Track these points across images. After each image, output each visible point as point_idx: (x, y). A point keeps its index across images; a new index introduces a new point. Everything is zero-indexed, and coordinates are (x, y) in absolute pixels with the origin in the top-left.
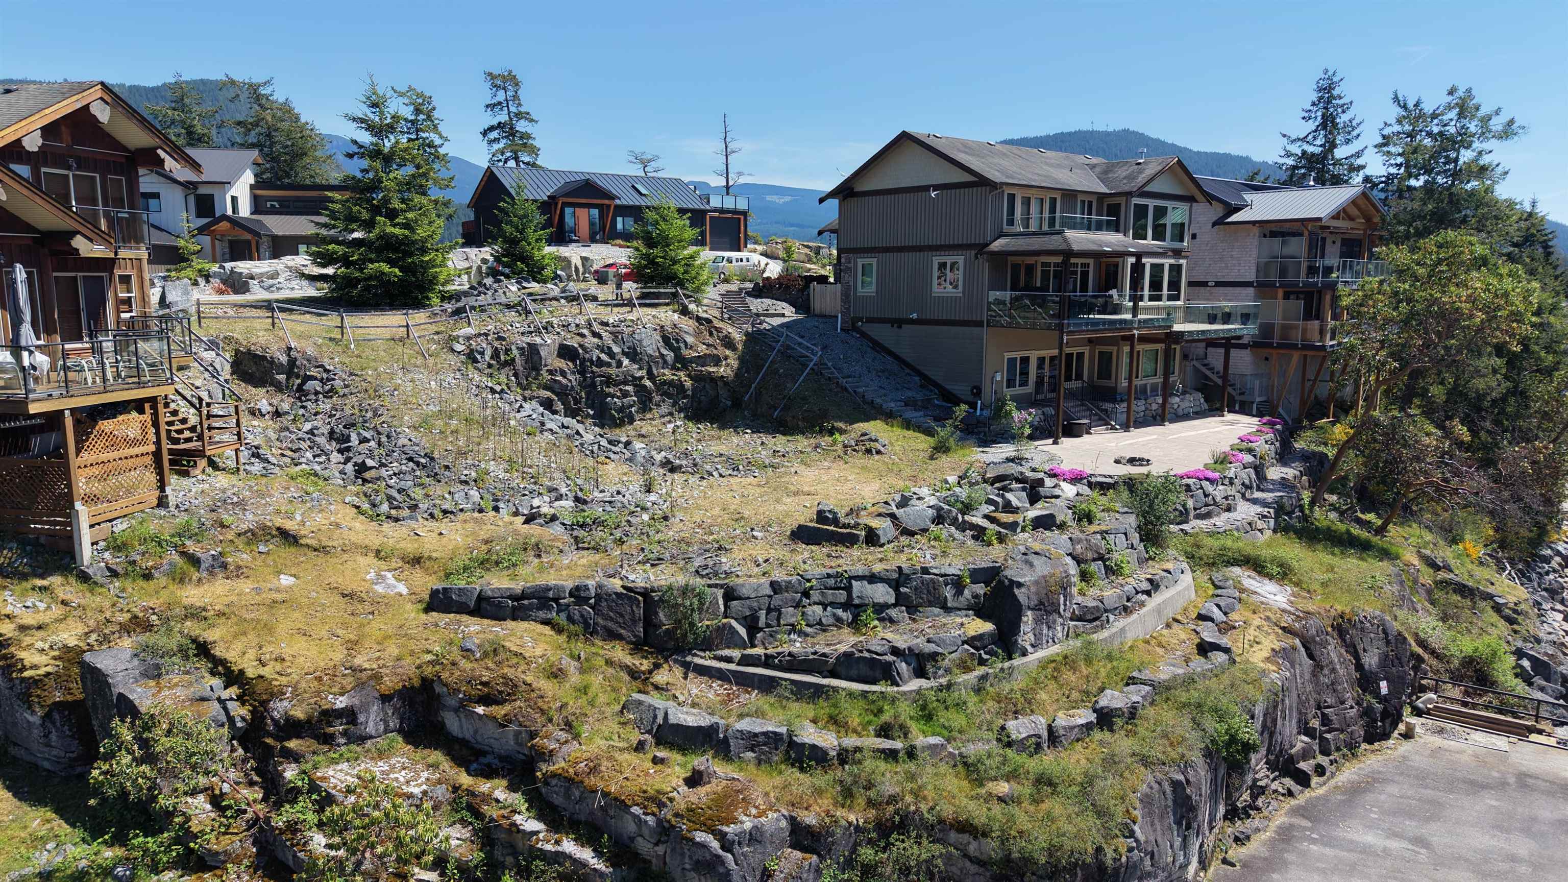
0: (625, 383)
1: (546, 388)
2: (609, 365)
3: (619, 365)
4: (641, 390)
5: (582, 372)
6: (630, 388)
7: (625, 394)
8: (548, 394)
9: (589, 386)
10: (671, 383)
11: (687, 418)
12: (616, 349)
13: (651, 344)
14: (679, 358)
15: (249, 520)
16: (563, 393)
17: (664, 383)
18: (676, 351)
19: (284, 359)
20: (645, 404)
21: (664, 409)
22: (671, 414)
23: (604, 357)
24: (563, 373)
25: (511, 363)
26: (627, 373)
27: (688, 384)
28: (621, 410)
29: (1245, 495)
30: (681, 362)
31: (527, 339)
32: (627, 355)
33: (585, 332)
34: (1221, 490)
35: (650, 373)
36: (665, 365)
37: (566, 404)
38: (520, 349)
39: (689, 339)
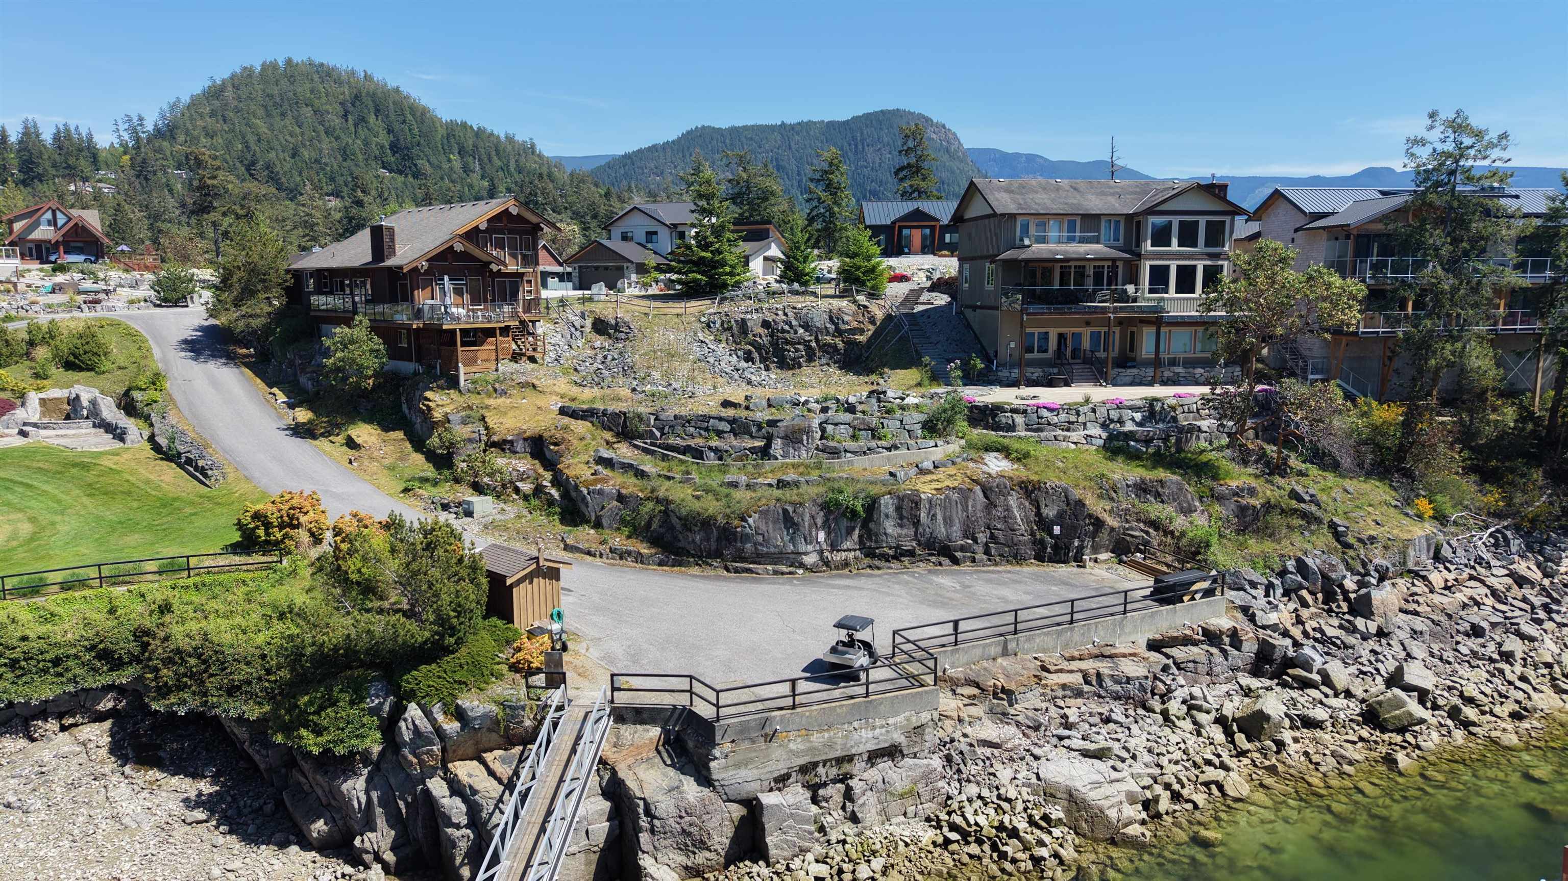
0: (799, 343)
1: (750, 344)
2: (788, 332)
3: (796, 332)
4: (809, 348)
5: (772, 336)
6: (801, 347)
7: (797, 350)
8: (749, 347)
9: (774, 344)
10: (829, 345)
11: (841, 368)
12: (794, 323)
13: (820, 320)
14: (837, 330)
15: (523, 379)
16: (758, 348)
17: (825, 344)
18: (836, 325)
19: (613, 322)
20: (811, 358)
21: (824, 361)
22: (828, 365)
23: (786, 327)
24: (761, 337)
25: (730, 329)
26: (801, 337)
27: (841, 345)
28: (793, 359)
29: (1108, 426)
30: (839, 332)
31: (742, 316)
32: (802, 327)
33: (780, 313)
34: (1063, 416)
35: (817, 339)
36: (828, 333)
37: (760, 354)
38: (736, 321)
39: (846, 318)
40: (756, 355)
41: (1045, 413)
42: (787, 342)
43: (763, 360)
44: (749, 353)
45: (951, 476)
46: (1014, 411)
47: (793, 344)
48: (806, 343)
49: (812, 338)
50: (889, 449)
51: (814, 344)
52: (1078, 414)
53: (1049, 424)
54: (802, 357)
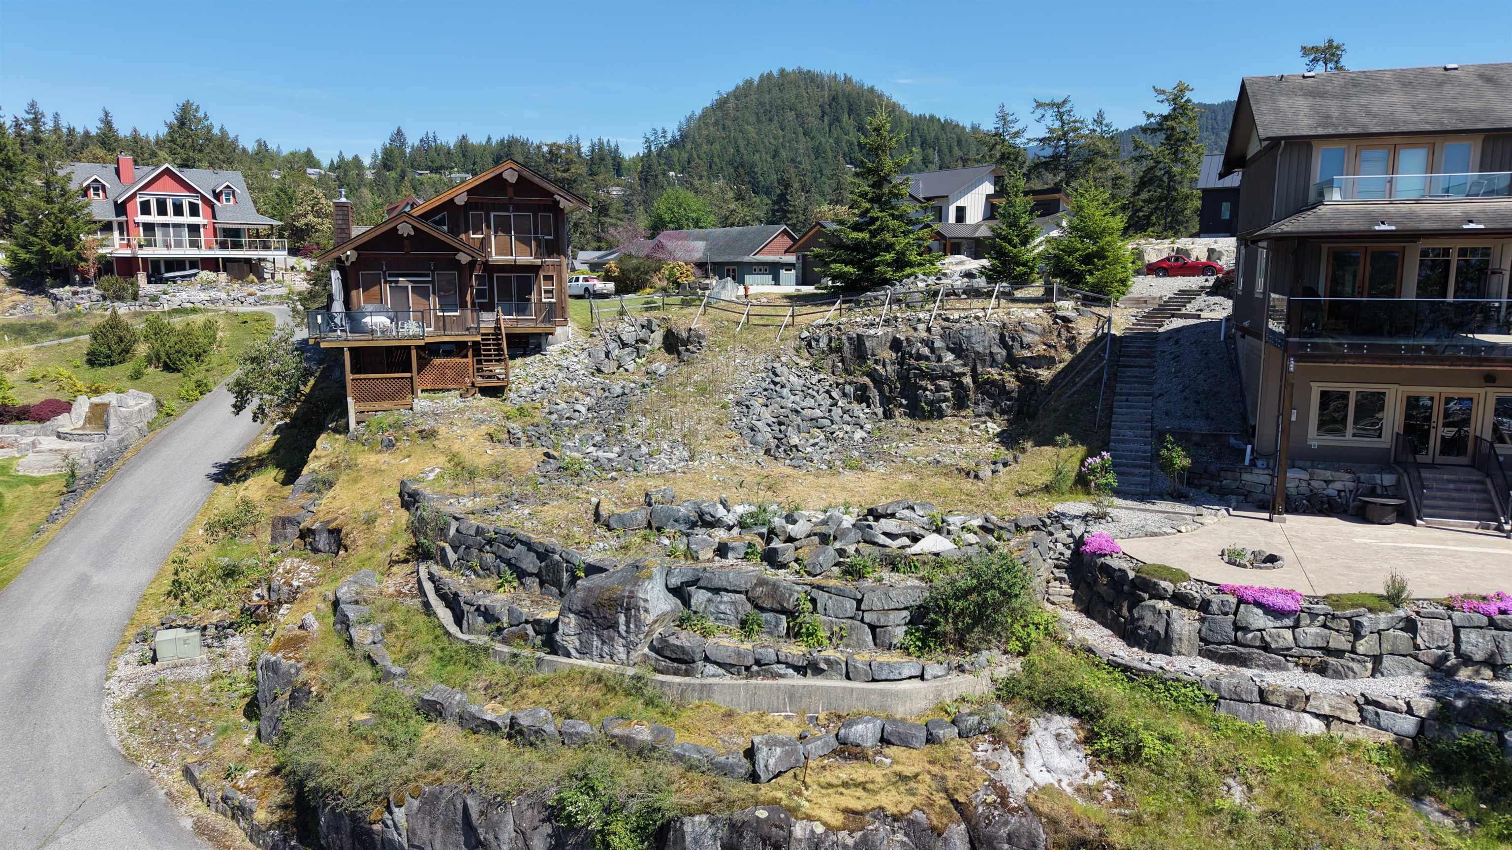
2: (927, 359)
3: (940, 359)
5: (901, 364)
6: (945, 384)
8: (866, 380)
10: (994, 383)
12: (938, 344)
13: (983, 341)
14: (1010, 357)
15: (430, 424)
16: (879, 381)
17: (986, 382)
18: (1010, 349)
20: (960, 403)
21: (982, 408)
22: (990, 415)
23: (926, 351)
24: (885, 364)
25: (839, 350)
29: (1453, 671)
30: (1013, 362)
31: (860, 330)
32: (952, 351)
33: (921, 327)
34: (1311, 633)
35: (974, 370)
36: (994, 363)
37: (881, 392)
38: (850, 339)
39: (1028, 338)
40: (874, 394)
41: (1257, 619)
42: (923, 375)
43: (886, 401)
44: (864, 388)
45: (902, 778)
46: (1181, 600)
47: (933, 379)
48: (955, 379)
49: (967, 370)
50: (800, 670)
51: (968, 380)
52: (1356, 631)
53: (1266, 648)
54: (946, 399)
